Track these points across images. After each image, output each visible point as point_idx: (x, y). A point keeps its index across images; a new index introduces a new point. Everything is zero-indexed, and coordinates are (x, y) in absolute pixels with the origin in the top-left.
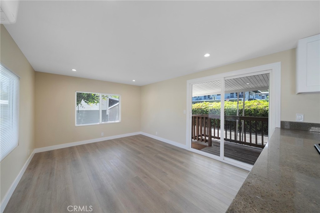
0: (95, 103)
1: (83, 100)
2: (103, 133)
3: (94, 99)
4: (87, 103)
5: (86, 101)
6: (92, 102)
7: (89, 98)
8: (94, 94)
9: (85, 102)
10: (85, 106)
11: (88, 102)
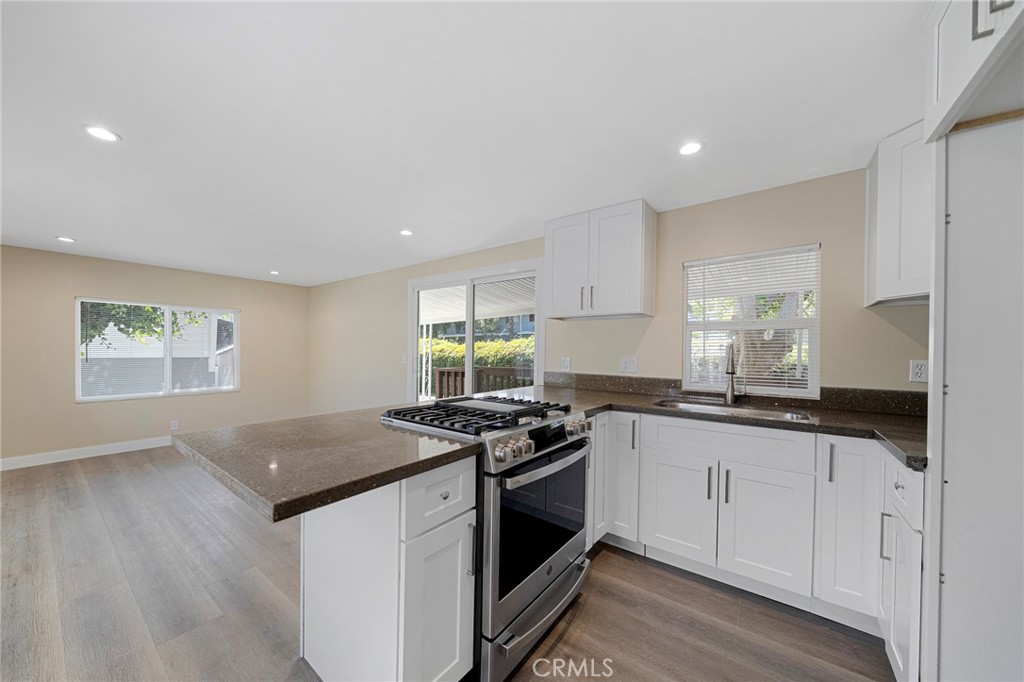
0: (156, 335)
1: (111, 324)
2: (176, 422)
3: (152, 320)
4: (127, 333)
5: (122, 326)
6: (143, 332)
7: (136, 319)
8: (152, 308)
9: (120, 330)
10: (114, 343)
11: (131, 330)
